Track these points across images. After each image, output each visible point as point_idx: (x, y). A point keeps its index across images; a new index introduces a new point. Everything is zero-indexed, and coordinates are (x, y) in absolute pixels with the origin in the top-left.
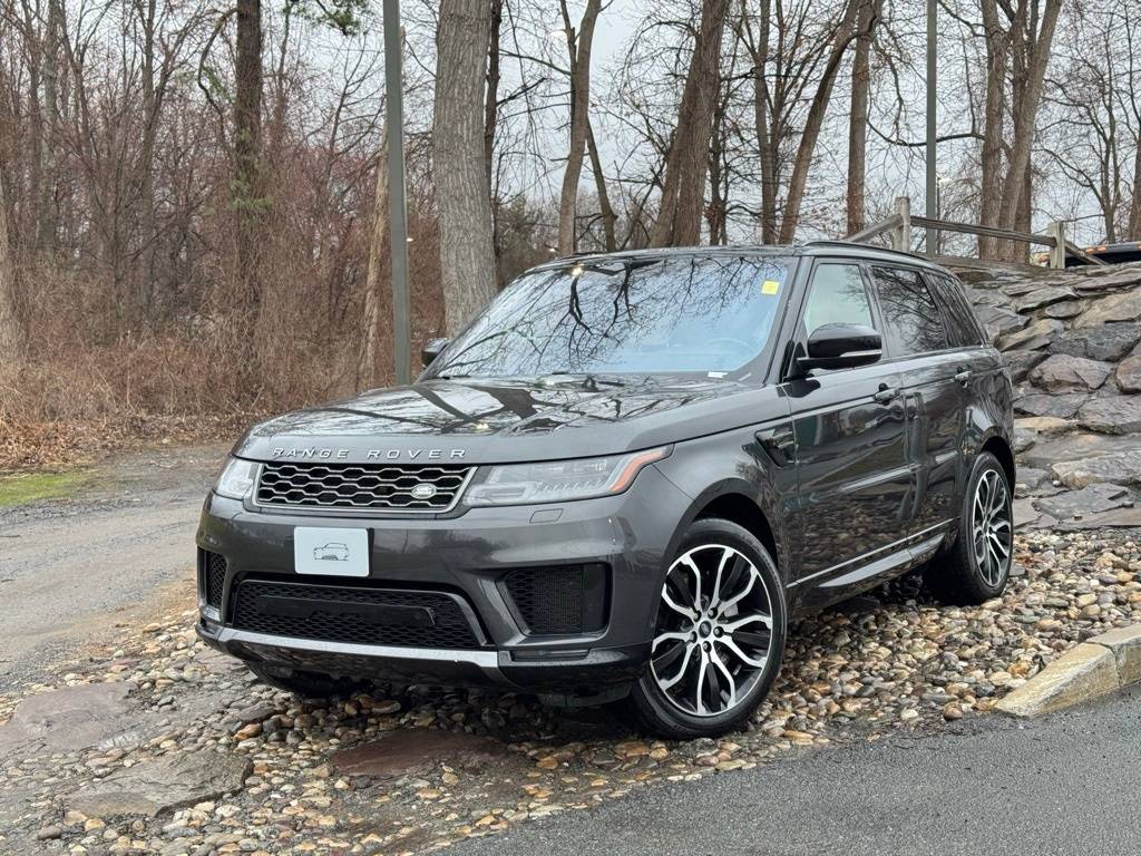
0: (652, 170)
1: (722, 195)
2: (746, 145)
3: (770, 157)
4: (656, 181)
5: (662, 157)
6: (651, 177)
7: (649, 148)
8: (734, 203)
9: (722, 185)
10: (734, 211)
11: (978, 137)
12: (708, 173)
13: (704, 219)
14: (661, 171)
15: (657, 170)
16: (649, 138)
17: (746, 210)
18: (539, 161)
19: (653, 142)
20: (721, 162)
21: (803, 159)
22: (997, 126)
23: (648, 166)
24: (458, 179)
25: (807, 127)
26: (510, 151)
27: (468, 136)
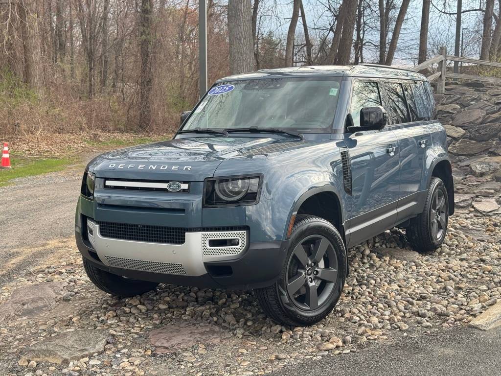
0: (330, 24)
1: (361, 36)
2: (374, 13)
3: (384, 19)
4: (331, 29)
5: (335, 17)
6: (329, 27)
7: (329, 14)
8: (368, 40)
9: (361, 32)
10: (367, 44)
11: (483, 11)
12: (355, 26)
13: (353, 48)
14: (334, 25)
15: (332, 24)
16: (329, 9)
17: (372, 44)
18: (278, 20)
19: (331, 11)
20: (362, 21)
21: (400, 20)
22: (491, 6)
23: (328, 22)
24: (239, 30)
25: (402, 5)
26: (265, 14)
27: (244, 10)
